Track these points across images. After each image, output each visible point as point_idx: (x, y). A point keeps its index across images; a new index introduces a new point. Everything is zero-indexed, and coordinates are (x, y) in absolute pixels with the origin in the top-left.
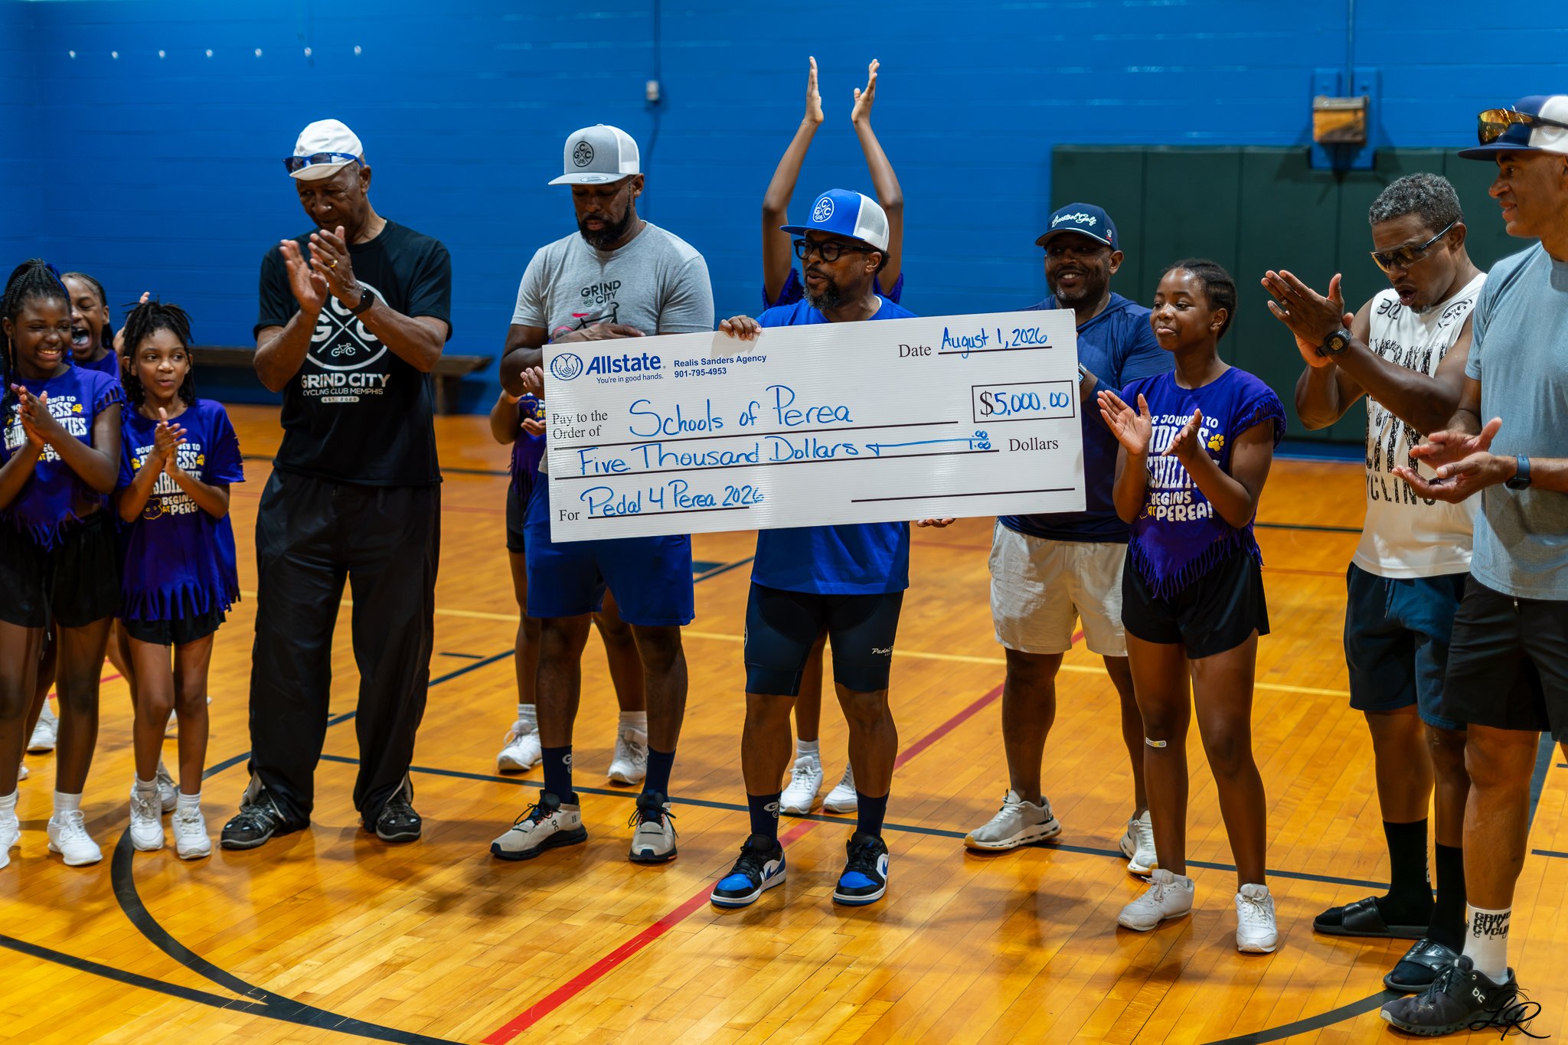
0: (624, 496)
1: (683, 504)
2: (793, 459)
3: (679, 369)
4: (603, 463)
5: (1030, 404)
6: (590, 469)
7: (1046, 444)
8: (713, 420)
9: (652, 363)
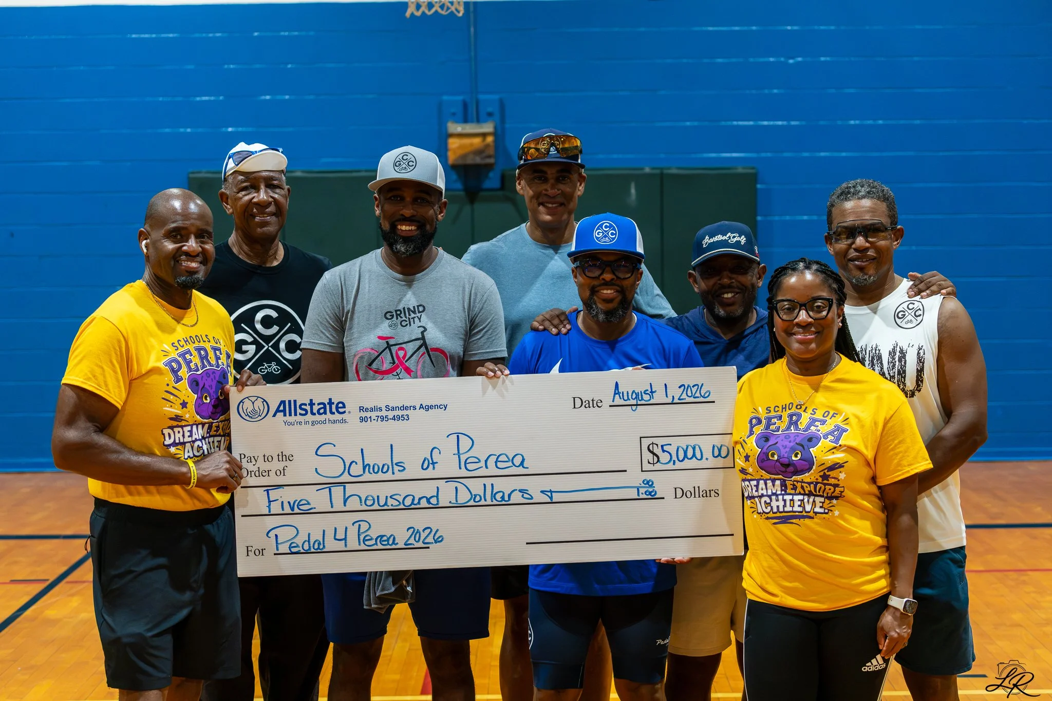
0: (309, 535)
1: (367, 543)
2: (472, 503)
3: (364, 414)
4: (289, 502)
5: (694, 455)
6: (276, 508)
7: (708, 492)
8: (396, 464)
9: (337, 408)
